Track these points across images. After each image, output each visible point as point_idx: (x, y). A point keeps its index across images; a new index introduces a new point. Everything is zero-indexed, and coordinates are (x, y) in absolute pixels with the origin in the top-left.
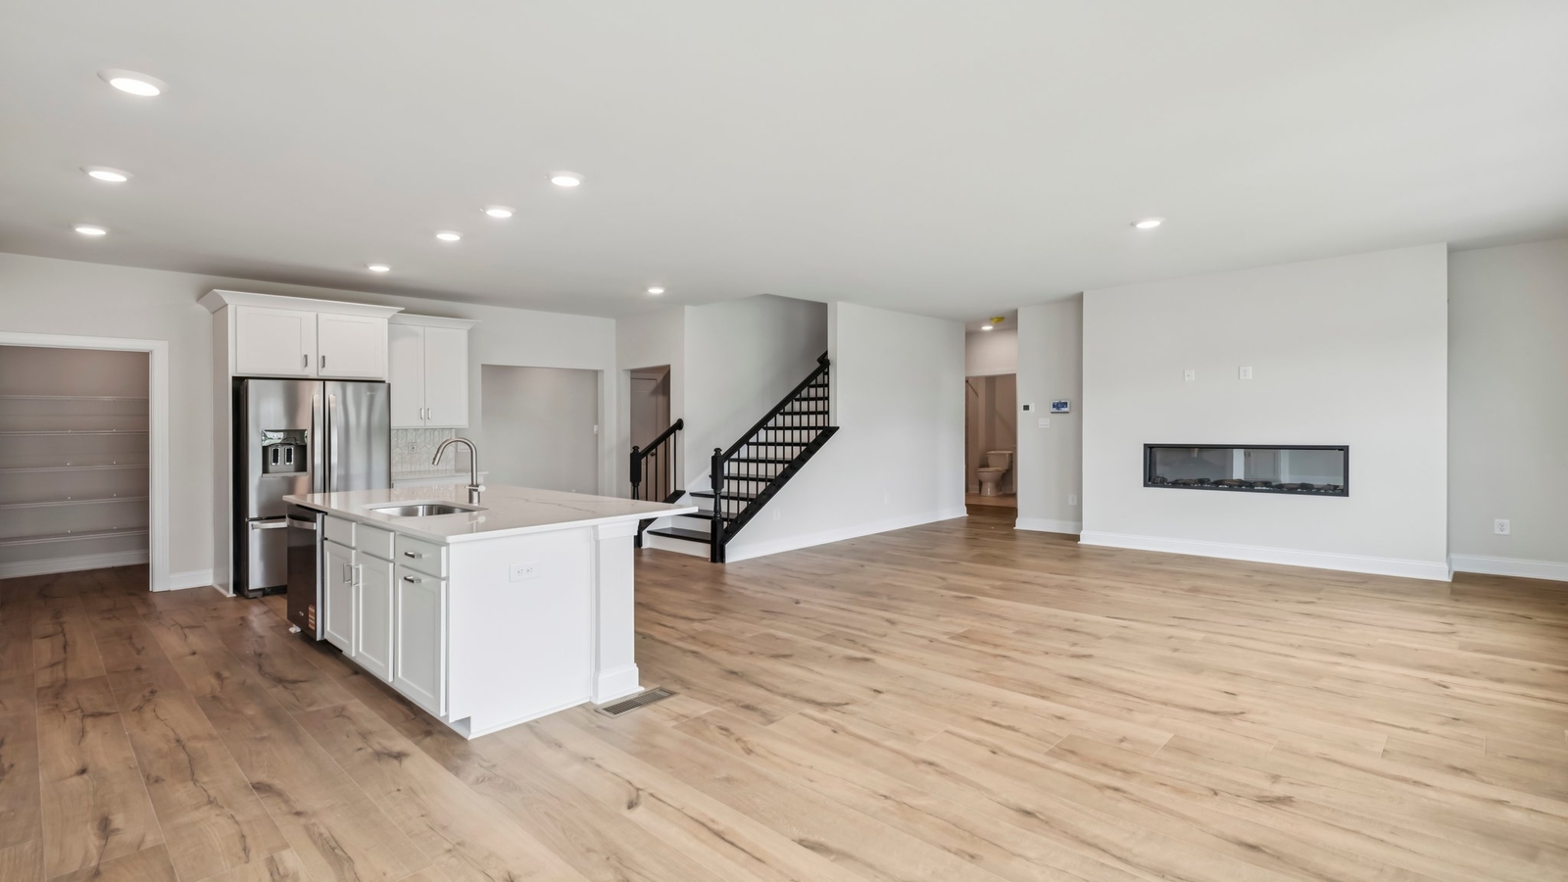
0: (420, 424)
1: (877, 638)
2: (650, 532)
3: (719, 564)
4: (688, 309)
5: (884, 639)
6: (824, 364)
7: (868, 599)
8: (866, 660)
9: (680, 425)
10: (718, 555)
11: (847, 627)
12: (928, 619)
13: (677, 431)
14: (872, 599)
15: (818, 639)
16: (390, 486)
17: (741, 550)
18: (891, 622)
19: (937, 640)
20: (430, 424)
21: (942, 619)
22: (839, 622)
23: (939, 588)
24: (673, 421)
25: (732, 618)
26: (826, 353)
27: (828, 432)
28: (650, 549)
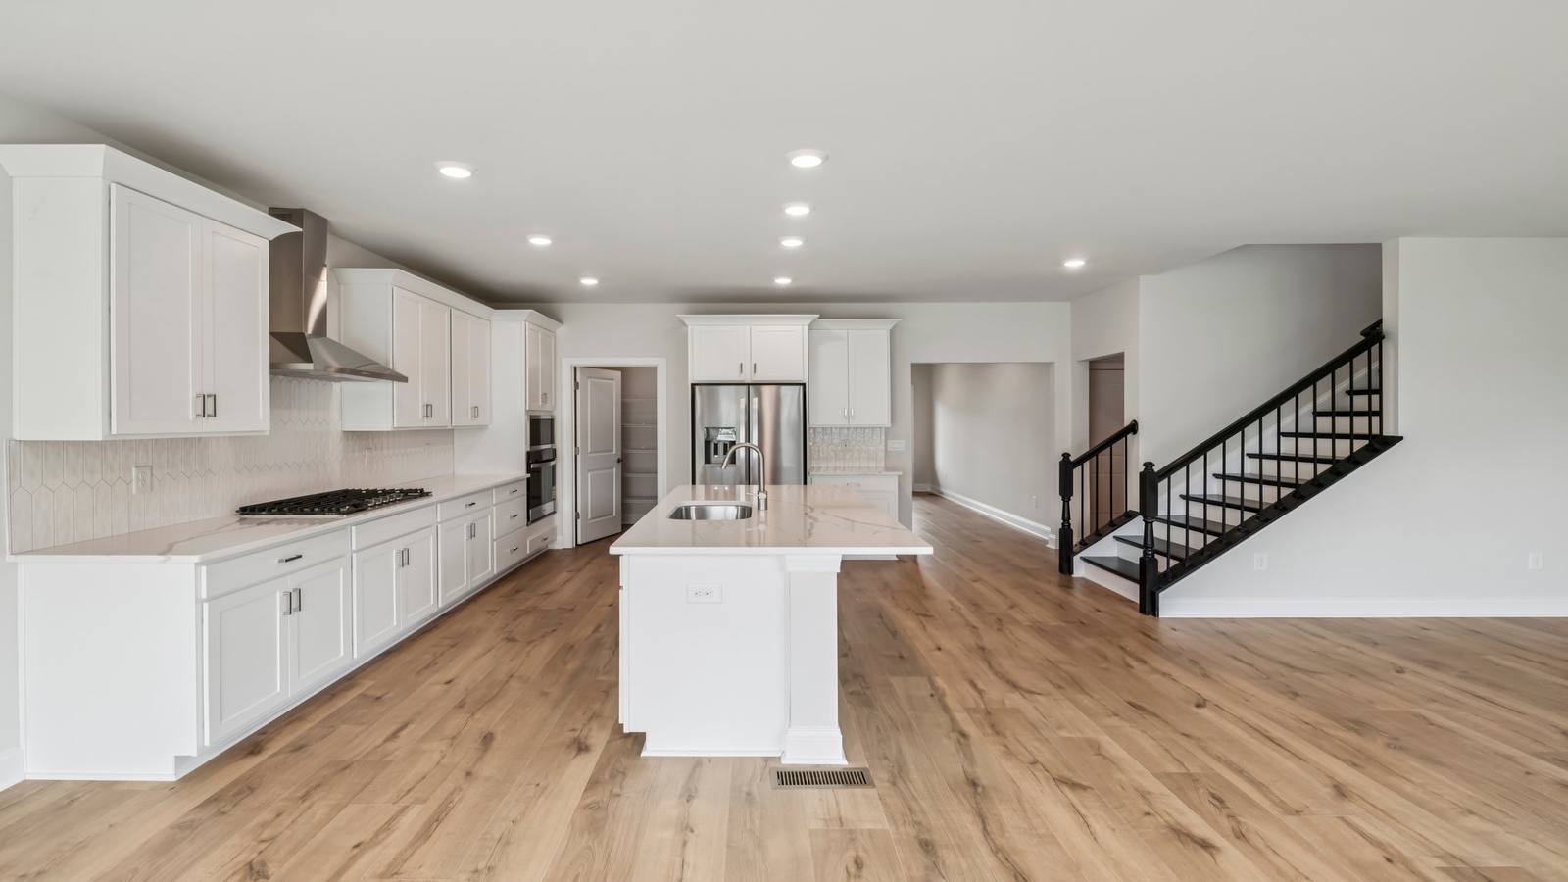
0: (843, 423)
1: (1275, 811)
2: (1085, 559)
3: (1148, 619)
4: (1146, 282)
5: (1291, 822)
6: (1374, 336)
7: (1341, 734)
8: (1206, 845)
9: (1133, 428)
10: (1149, 605)
11: (1240, 772)
12: (1438, 813)
13: (1130, 436)
14: (1351, 737)
15: (1164, 777)
16: (805, 483)
17: (1179, 603)
18: (1340, 791)
19: (1406, 862)
20: (853, 423)
21: (1472, 822)
22: (1235, 758)
23: (1541, 756)
24: (1127, 423)
25: (1073, 701)
26: (1380, 322)
27: (1380, 443)
28: (1083, 579)
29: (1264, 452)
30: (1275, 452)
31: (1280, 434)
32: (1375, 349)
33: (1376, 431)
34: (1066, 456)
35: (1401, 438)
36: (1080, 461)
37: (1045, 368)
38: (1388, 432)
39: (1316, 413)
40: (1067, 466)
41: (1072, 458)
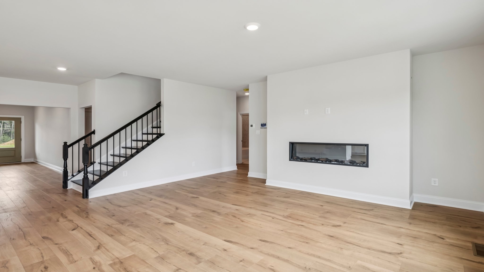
29: (138, 139)
30: (141, 139)
31: (143, 134)
32: (158, 108)
33: (159, 132)
34: (65, 143)
35: (164, 134)
36: (72, 145)
37: (68, 109)
38: (162, 132)
39: (153, 127)
40: (66, 147)
41: (68, 144)
